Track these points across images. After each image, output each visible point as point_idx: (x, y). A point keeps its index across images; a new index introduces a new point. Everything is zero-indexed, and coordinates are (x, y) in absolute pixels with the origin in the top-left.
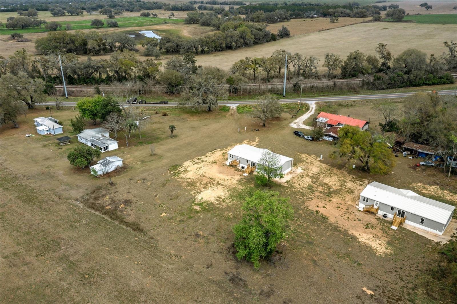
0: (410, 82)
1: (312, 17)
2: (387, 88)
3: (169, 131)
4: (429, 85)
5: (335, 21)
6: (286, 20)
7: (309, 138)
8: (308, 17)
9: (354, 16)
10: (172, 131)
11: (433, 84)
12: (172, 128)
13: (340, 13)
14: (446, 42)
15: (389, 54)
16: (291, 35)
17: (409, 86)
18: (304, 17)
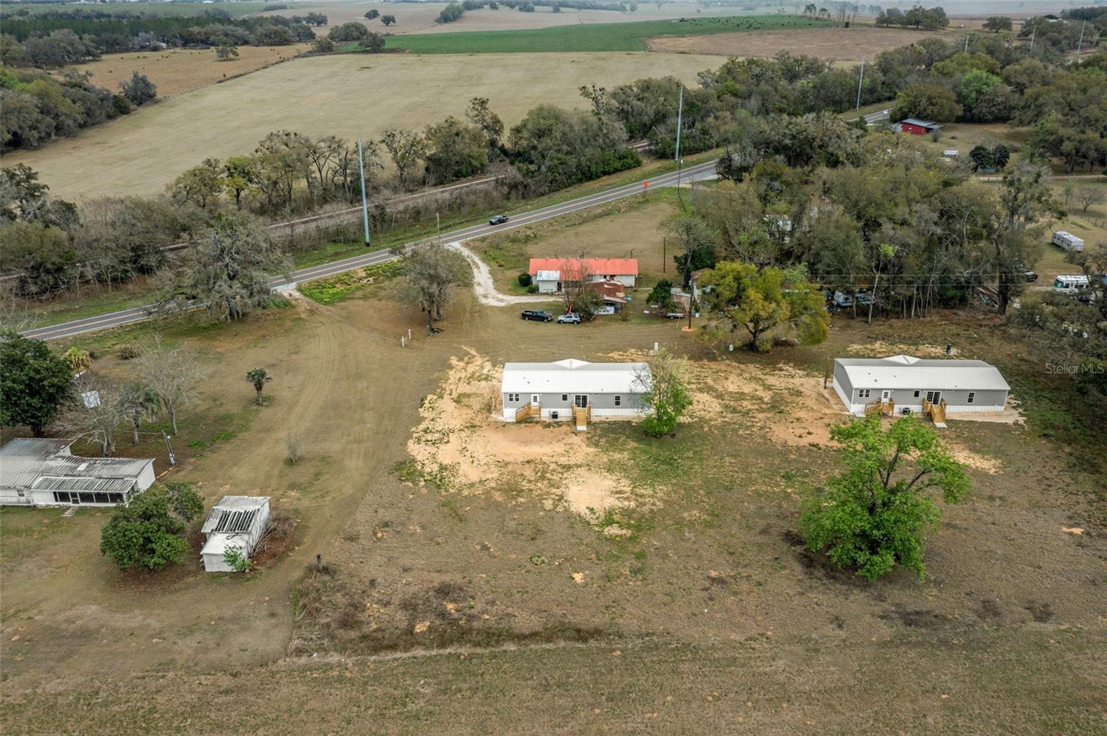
0: (583, 174)
1: (156, 49)
2: (551, 191)
3: (251, 386)
4: (609, 173)
5: (231, 56)
6: (91, 58)
7: (574, 319)
8: (143, 48)
9: (259, 43)
10: (259, 387)
11: (616, 171)
12: (258, 379)
13: (222, 37)
14: (584, 88)
15: (496, 121)
16: (159, 96)
17: (580, 181)
18: (133, 50)
